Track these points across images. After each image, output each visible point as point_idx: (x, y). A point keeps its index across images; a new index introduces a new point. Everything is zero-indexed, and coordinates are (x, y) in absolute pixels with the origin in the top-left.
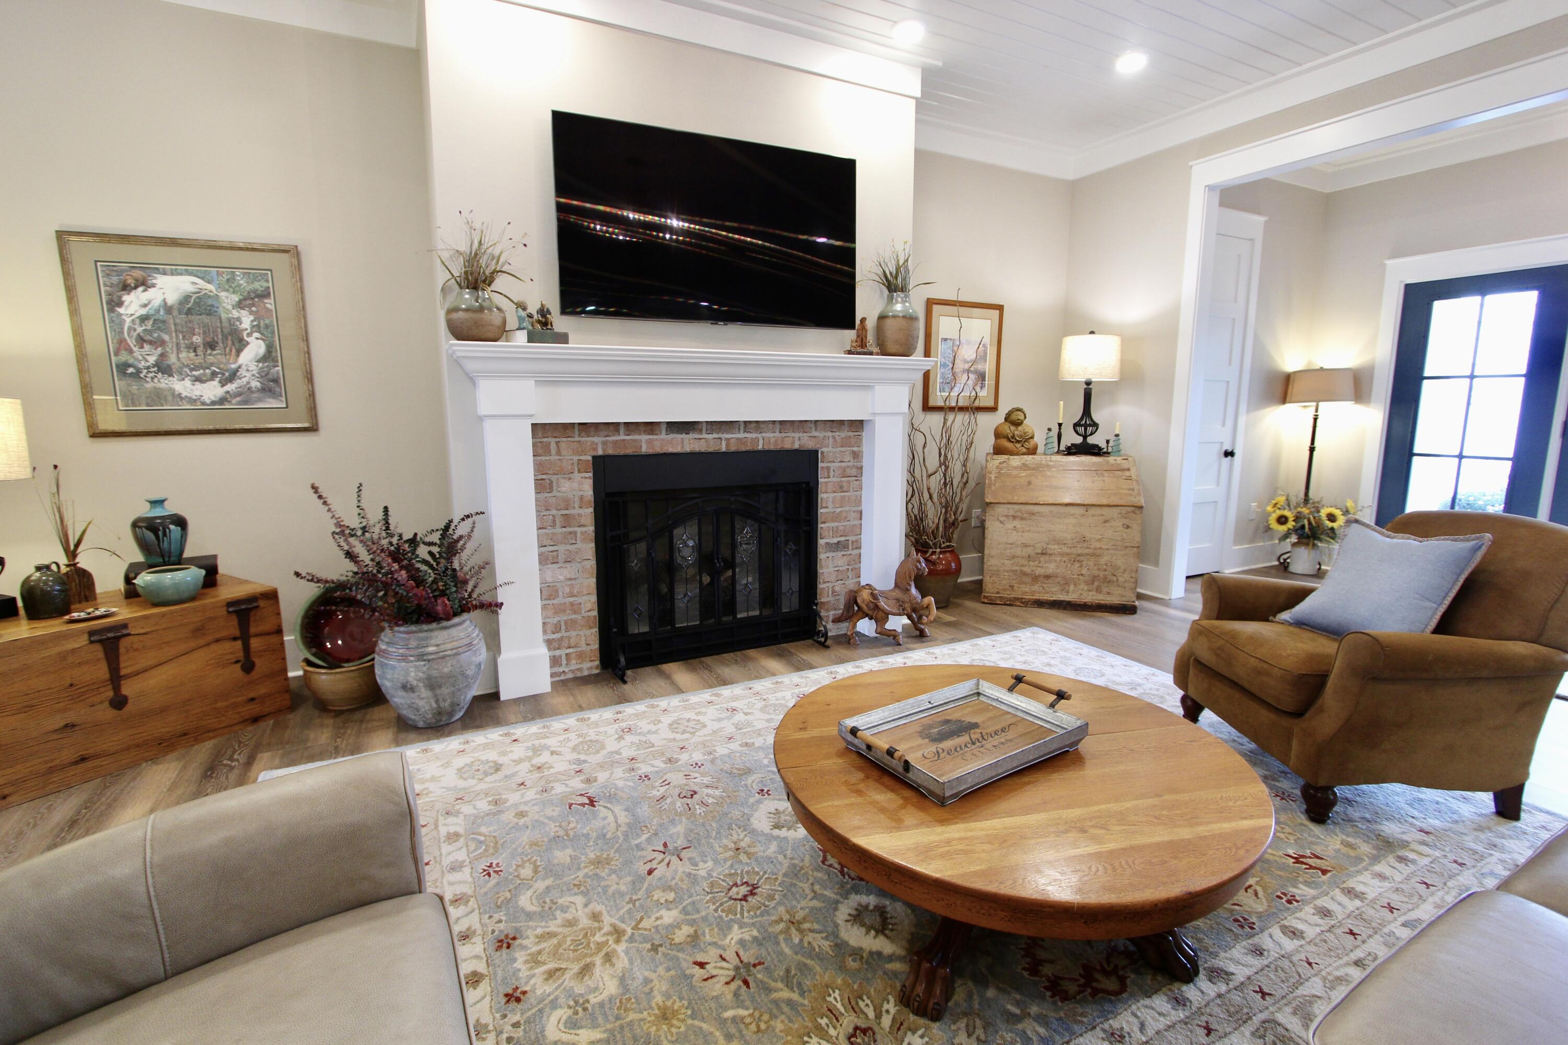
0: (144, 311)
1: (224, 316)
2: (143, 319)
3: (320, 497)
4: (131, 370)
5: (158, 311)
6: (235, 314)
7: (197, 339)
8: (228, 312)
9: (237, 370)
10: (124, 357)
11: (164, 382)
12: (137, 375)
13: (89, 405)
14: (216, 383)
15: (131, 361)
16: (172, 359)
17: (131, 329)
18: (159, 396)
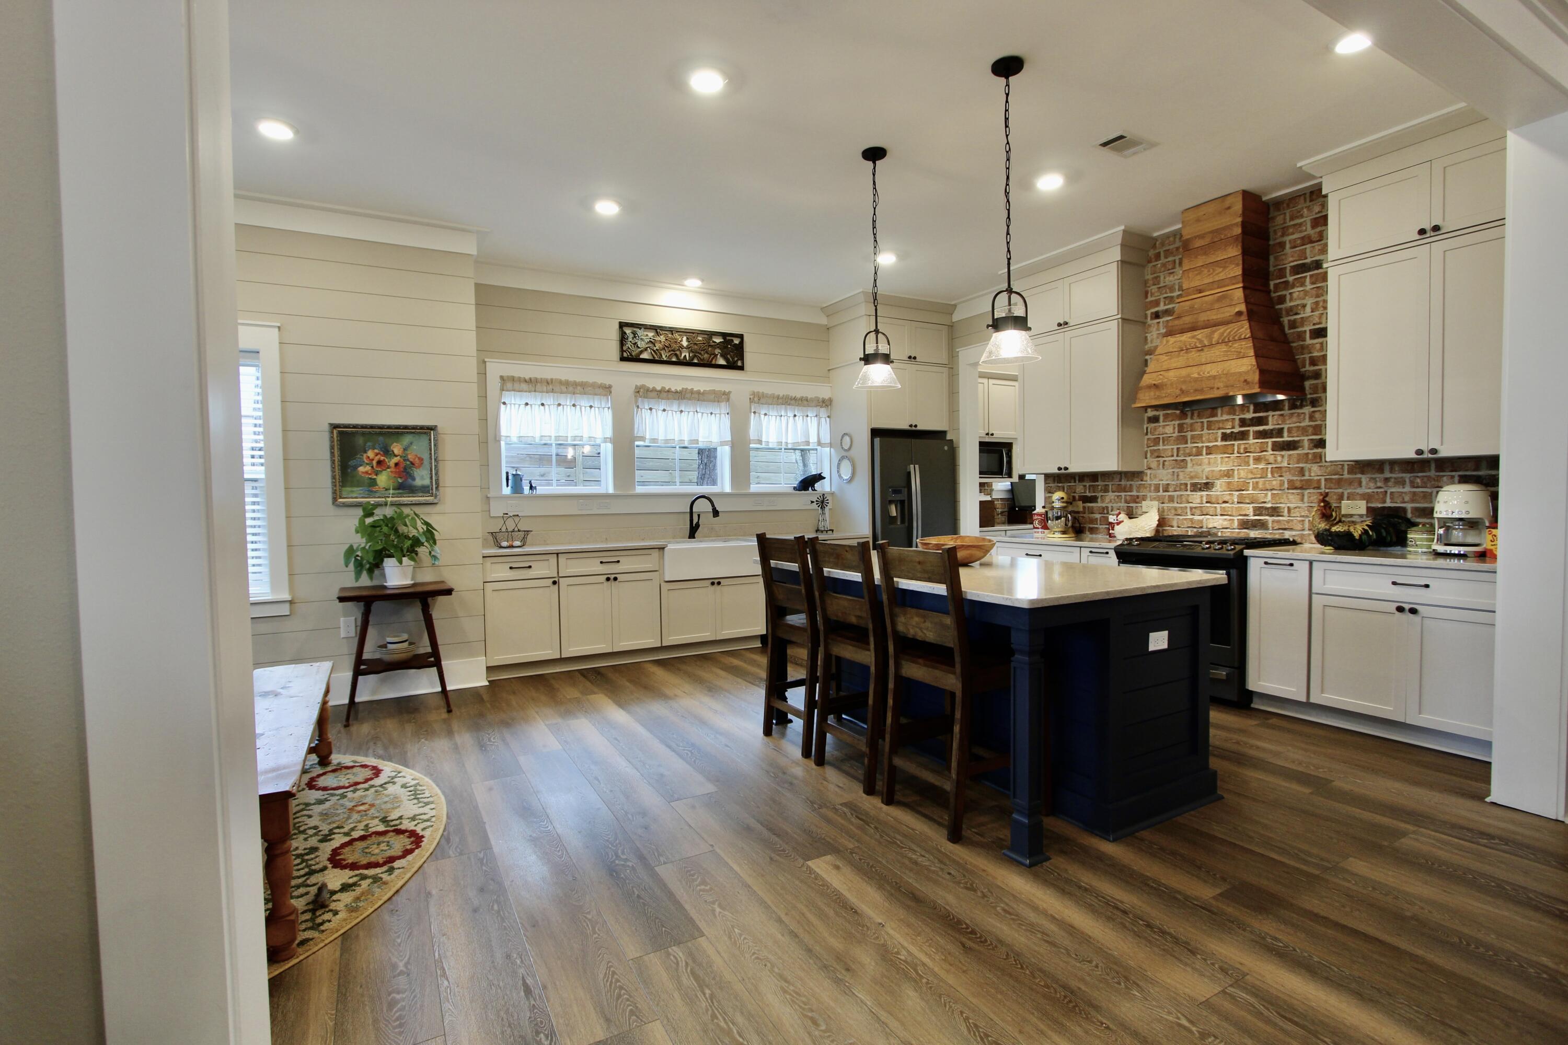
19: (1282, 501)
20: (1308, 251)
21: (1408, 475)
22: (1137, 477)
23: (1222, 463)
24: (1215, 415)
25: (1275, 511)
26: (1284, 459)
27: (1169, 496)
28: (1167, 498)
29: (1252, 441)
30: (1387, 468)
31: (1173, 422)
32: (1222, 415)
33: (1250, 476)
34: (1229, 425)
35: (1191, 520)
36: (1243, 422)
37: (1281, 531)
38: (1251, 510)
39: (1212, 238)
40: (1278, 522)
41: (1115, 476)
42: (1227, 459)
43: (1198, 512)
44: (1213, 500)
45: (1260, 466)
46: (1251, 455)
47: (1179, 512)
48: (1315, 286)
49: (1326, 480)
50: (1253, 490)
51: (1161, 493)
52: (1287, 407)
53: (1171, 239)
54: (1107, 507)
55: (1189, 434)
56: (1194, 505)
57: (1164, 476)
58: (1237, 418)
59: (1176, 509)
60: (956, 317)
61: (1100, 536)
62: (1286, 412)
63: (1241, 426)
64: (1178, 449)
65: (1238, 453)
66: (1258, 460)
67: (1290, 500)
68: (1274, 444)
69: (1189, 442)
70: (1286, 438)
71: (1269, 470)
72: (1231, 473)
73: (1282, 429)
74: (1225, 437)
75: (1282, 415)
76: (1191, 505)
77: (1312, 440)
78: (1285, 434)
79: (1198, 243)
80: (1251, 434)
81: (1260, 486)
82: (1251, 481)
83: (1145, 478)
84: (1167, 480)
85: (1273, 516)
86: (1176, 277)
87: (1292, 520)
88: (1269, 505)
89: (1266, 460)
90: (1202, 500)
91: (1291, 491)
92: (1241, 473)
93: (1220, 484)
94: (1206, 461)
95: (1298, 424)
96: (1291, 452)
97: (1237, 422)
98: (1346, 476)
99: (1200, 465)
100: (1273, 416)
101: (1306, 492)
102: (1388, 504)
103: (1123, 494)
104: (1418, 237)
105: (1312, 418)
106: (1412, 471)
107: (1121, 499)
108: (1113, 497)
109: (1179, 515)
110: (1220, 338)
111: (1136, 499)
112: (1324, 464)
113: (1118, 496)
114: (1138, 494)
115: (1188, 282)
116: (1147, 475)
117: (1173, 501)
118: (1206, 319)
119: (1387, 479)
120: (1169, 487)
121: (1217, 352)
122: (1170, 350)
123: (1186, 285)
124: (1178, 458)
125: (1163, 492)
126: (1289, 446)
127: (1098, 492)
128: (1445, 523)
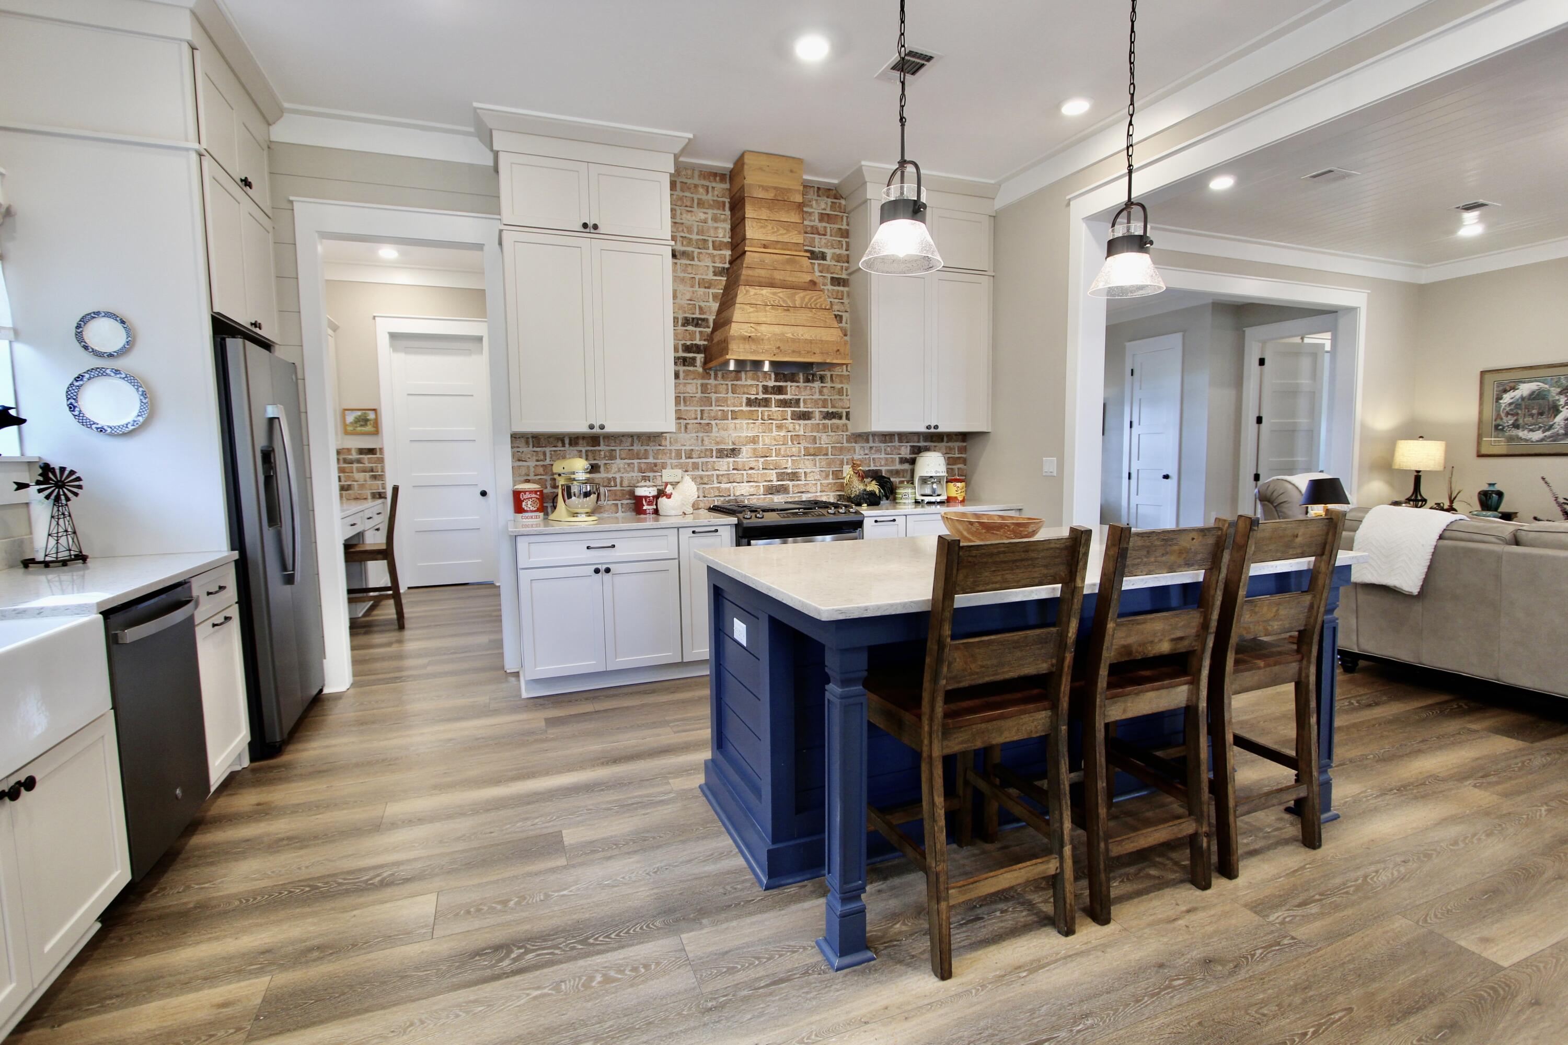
0: (1511, 401)
1: (1551, 399)
2: (1510, 404)
3: (1546, 483)
4: (1500, 427)
5: (1518, 400)
6: (1557, 398)
7: (1534, 411)
8: (1554, 397)
9: (1553, 425)
10: (1499, 422)
11: (1515, 432)
12: (1502, 430)
13: (1479, 443)
14: (1540, 432)
15: (1501, 423)
16: (1521, 421)
17: (1504, 409)
18: (1511, 439)
19: (800, 466)
20: (817, 240)
21: (884, 445)
22: (655, 443)
23: (748, 428)
24: (739, 379)
25: (794, 476)
26: (800, 427)
27: (693, 463)
28: (690, 465)
29: (774, 409)
30: (871, 438)
31: (695, 381)
32: (746, 380)
33: (774, 443)
34: (754, 391)
35: (718, 488)
36: (766, 389)
37: (799, 495)
38: (775, 475)
39: (775, 195)
40: (798, 485)
41: (623, 439)
42: (752, 425)
43: (725, 480)
44: (740, 467)
45: (782, 434)
46: (774, 422)
47: (705, 480)
48: (821, 274)
49: (832, 447)
50: (776, 456)
51: (684, 460)
52: (801, 380)
53: (689, 172)
54: (615, 479)
55: (713, 396)
56: (721, 473)
57: (688, 441)
58: (761, 384)
59: (701, 477)
60: (281, 132)
61: (605, 515)
62: (801, 384)
63: (764, 393)
64: (702, 411)
65: (762, 419)
66: (779, 427)
67: (806, 466)
68: (793, 413)
69: (713, 404)
70: (802, 409)
71: (789, 437)
72: (756, 439)
73: (799, 399)
74: (750, 403)
75: (798, 386)
76: (717, 472)
77: (821, 411)
78: (802, 404)
79: (761, 194)
80: (773, 402)
81: (782, 453)
82: (774, 448)
83: (663, 443)
84: (690, 445)
85: (793, 480)
87: (808, 484)
88: (789, 471)
89: (786, 428)
90: (728, 467)
91: (806, 457)
92: (767, 439)
93: (746, 451)
94: (732, 426)
95: (811, 397)
96: (806, 422)
97: (761, 389)
98: (845, 445)
99: (726, 430)
100: (791, 386)
101: (818, 458)
102: (872, 468)
103: (636, 461)
105: (821, 393)
106: (885, 442)
107: (634, 468)
108: (622, 466)
109: (705, 484)
110: (802, 303)
111: (654, 468)
112: (830, 433)
113: (629, 464)
114: (655, 461)
115: (752, 231)
116: (666, 439)
117: (698, 469)
118: (781, 278)
119: (871, 448)
120: (693, 453)
121: (803, 316)
122: (754, 302)
123: (749, 234)
124: (702, 422)
125: (686, 458)
126: (805, 416)
127: (601, 459)
128: (924, 480)
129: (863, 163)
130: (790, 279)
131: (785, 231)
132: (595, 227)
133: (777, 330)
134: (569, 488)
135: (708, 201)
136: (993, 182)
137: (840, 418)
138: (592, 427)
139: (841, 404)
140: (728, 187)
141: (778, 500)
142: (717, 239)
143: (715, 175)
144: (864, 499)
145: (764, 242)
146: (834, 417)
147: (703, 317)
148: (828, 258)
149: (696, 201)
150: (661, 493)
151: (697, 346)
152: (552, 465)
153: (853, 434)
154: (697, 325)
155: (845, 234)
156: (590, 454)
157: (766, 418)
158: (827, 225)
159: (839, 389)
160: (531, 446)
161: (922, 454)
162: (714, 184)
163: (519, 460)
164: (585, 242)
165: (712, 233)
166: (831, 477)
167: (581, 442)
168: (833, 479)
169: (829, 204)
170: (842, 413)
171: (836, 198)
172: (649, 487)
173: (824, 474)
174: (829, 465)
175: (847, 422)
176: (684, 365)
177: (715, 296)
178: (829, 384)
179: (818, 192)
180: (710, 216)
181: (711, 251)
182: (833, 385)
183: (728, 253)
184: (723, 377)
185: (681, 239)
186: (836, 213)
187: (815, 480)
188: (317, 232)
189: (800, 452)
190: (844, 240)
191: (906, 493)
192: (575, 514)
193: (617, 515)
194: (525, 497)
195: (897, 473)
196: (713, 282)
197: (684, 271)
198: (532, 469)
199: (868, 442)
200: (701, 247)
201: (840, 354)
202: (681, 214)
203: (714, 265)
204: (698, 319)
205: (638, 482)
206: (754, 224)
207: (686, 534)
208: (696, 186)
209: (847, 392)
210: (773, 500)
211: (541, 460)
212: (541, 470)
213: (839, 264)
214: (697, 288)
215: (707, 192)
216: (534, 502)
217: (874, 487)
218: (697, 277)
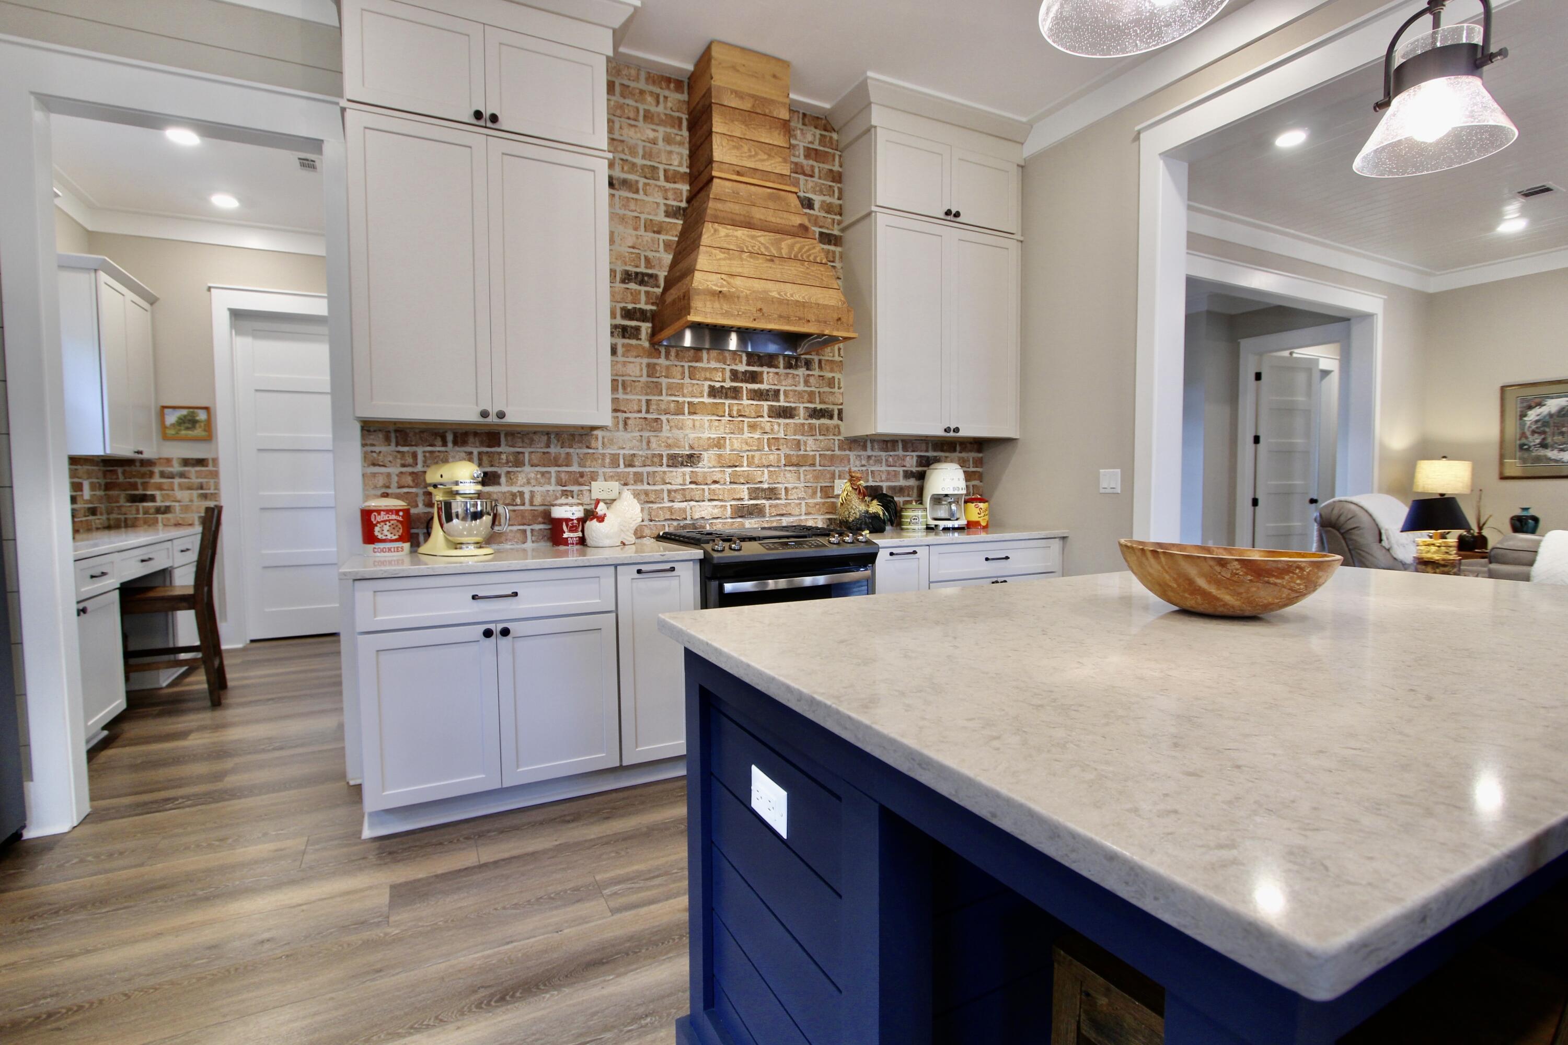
0: (1537, 418)
2: (1537, 422)
4: (1526, 447)
5: (1545, 417)
7: (1564, 429)
10: (1524, 441)
11: (1542, 452)
12: (1527, 450)
13: (1502, 464)
15: (1526, 442)
16: (1549, 440)
17: (1530, 427)
18: (1538, 459)
19: (780, 480)
21: (885, 452)
22: (581, 442)
23: (710, 427)
24: (699, 360)
25: (771, 493)
26: (780, 427)
27: (635, 474)
28: (631, 476)
29: (746, 402)
30: (869, 445)
31: (638, 360)
32: (708, 362)
33: (746, 448)
34: (719, 376)
35: (670, 509)
36: (735, 375)
37: (778, 518)
38: (746, 492)
39: (753, 106)
40: (776, 506)
41: (536, 438)
42: (716, 423)
43: (679, 497)
44: (700, 480)
46: (746, 420)
47: (652, 497)
49: (820, 455)
50: (748, 466)
51: (622, 468)
52: (782, 365)
53: (634, 70)
54: (521, 494)
55: (664, 381)
56: (674, 487)
57: (628, 441)
58: (728, 368)
59: (646, 493)
61: (508, 546)
62: (781, 370)
63: (732, 380)
64: (648, 401)
65: (730, 415)
66: (752, 427)
67: (788, 480)
68: (771, 408)
69: (664, 392)
70: (782, 403)
71: (766, 440)
72: (722, 442)
73: (779, 391)
74: (713, 392)
75: (777, 373)
76: (669, 487)
77: (806, 408)
78: (782, 397)
79: (734, 103)
80: (745, 392)
81: (756, 462)
82: (745, 455)
83: (593, 444)
84: (632, 449)
85: (771, 499)
86: (639, 135)
87: (790, 504)
88: (766, 486)
89: (761, 428)
90: (684, 480)
91: (787, 468)
93: (708, 458)
94: (690, 423)
95: (794, 388)
96: (787, 421)
97: (728, 374)
98: (837, 452)
99: (682, 428)
100: (768, 373)
101: (802, 469)
102: (874, 483)
103: (553, 470)
104: (943, 216)
105: (807, 383)
106: (886, 450)
107: (550, 478)
108: (532, 475)
109: (652, 502)
110: (790, 252)
111: (580, 479)
112: (819, 437)
113: (543, 474)
114: (581, 470)
115: (721, 151)
116: (597, 438)
117: (642, 481)
118: (762, 217)
119: (869, 457)
120: (635, 459)
121: (792, 270)
122: (725, 246)
123: (718, 155)
124: (649, 416)
125: (626, 466)
126: (786, 413)
127: (501, 465)
128: (938, 500)
129: (870, 74)
130: (773, 220)
131: (765, 157)
132: (494, 118)
133: (758, 285)
134: (448, 505)
135: (659, 114)
136: (1024, 119)
137: (831, 417)
138: (485, 414)
139: (831, 399)
140: (686, 99)
141: (751, 524)
142: (671, 168)
143: (669, 80)
144: (866, 523)
145: (738, 169)
146: (823, 416)
147: (650, 271)
148: (817, 206)
149: (642, 113)
150: (590, 515)
151: (642, 312)
152: (425, 472)
153: (847, 439)
154: (642, 283)
155: (837, 177)
156: (485, 458)
157: (735, 413)
158: (815, 164)
159: (829, 379)
160: (393, 444)
161: (932, 467)
162: (667, 93)
163: (374, 465)
164: (477, 138)
165: (663, 158)
166: (819, 494)
167: (471, 439)
168: (821, 498)
169: (818, 136)
170: (833, 410)
171: (825, 130)
172: (571, 505)
173: (810, 491)
174: (817, 478)
175: (840, 422)
176: (624, 337)
177: (667, 245)
178: (816, 372)
179: (803, 119)
180: (660, 136)
181: (662, 182)
182: (822, 374)
183: (685, 188)
184: (677, 355)
185: (621, 162)
186: (827, 150)
187: (799, 499)
188: (32, 93)
189: (779, 460)
190: (836, 186)
191: (917, 517)
192: (457, 545)
193: (525, 546)
194: (379, 518)
195: (901, 490)
196: (664, 225)
197: (625, 206)
198: (395, 479)
199: (866, 450)
200: (648, 175)
201: (842, 323)
202: (621, 128)
203: (666, 202)
204: (643, 274)
205: (556, 499)
206: (725, 142)
207: (627, 575)
208: (642, 92)
209: (839, 383)
210: (743, 524)
211: (409, 466)
212: (409, 480)
213: (829, 216)
214: (642, 232)
215: (658, 103)
216: (393, 527)
217: (875, 508)
218: (643, 216)
